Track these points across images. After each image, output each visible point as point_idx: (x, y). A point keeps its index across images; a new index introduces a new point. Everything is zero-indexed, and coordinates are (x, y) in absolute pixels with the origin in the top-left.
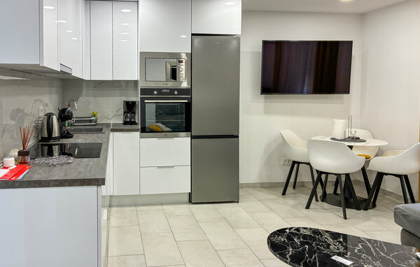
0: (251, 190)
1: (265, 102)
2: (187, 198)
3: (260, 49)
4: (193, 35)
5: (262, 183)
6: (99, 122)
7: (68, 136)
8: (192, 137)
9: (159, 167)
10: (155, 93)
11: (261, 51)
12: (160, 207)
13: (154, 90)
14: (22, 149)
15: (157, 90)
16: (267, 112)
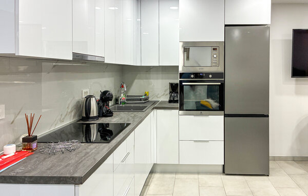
0: (283, 163)
1: (296, 84)
2: (221, 169)
3: (291, 37)
4: (226, 26)
5: (294, 157)
6: (150, 99)
7: (109, 114)
8: (225, 116)
9: (195, 141)
10: (192, 76)
11: (292, 38)
12: (196, 176)
13: (191, 74)
14: (28, 135)
15: (193, 74)
16: (298, 93)
